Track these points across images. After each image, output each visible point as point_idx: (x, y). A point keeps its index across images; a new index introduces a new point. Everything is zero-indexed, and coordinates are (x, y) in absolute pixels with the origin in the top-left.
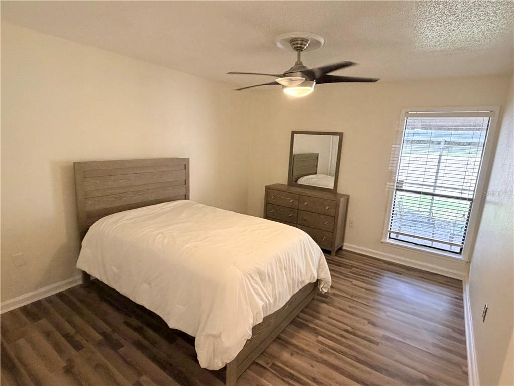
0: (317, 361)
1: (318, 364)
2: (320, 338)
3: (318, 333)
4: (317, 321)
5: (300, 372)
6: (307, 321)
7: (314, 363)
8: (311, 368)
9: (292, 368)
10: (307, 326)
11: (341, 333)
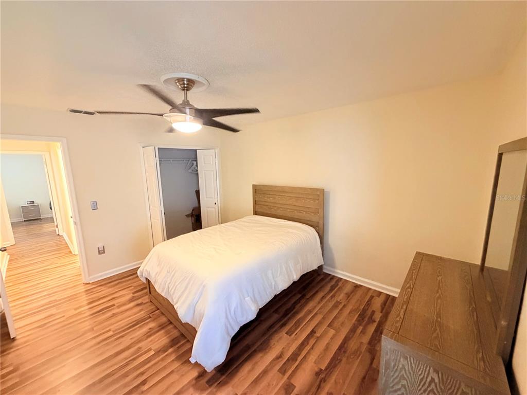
0: (133, 343)
1: (130, 343)
2: (152, 353)
3: (158, 352)
4: (173, 357)
5: (134, 330)
6: (178, 348)
7: (133, 341)
8: (131, 337)
9: (140, 327)
10: (172, 347)
11: (146, 374)
